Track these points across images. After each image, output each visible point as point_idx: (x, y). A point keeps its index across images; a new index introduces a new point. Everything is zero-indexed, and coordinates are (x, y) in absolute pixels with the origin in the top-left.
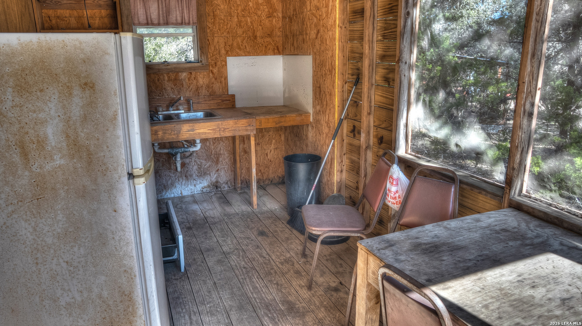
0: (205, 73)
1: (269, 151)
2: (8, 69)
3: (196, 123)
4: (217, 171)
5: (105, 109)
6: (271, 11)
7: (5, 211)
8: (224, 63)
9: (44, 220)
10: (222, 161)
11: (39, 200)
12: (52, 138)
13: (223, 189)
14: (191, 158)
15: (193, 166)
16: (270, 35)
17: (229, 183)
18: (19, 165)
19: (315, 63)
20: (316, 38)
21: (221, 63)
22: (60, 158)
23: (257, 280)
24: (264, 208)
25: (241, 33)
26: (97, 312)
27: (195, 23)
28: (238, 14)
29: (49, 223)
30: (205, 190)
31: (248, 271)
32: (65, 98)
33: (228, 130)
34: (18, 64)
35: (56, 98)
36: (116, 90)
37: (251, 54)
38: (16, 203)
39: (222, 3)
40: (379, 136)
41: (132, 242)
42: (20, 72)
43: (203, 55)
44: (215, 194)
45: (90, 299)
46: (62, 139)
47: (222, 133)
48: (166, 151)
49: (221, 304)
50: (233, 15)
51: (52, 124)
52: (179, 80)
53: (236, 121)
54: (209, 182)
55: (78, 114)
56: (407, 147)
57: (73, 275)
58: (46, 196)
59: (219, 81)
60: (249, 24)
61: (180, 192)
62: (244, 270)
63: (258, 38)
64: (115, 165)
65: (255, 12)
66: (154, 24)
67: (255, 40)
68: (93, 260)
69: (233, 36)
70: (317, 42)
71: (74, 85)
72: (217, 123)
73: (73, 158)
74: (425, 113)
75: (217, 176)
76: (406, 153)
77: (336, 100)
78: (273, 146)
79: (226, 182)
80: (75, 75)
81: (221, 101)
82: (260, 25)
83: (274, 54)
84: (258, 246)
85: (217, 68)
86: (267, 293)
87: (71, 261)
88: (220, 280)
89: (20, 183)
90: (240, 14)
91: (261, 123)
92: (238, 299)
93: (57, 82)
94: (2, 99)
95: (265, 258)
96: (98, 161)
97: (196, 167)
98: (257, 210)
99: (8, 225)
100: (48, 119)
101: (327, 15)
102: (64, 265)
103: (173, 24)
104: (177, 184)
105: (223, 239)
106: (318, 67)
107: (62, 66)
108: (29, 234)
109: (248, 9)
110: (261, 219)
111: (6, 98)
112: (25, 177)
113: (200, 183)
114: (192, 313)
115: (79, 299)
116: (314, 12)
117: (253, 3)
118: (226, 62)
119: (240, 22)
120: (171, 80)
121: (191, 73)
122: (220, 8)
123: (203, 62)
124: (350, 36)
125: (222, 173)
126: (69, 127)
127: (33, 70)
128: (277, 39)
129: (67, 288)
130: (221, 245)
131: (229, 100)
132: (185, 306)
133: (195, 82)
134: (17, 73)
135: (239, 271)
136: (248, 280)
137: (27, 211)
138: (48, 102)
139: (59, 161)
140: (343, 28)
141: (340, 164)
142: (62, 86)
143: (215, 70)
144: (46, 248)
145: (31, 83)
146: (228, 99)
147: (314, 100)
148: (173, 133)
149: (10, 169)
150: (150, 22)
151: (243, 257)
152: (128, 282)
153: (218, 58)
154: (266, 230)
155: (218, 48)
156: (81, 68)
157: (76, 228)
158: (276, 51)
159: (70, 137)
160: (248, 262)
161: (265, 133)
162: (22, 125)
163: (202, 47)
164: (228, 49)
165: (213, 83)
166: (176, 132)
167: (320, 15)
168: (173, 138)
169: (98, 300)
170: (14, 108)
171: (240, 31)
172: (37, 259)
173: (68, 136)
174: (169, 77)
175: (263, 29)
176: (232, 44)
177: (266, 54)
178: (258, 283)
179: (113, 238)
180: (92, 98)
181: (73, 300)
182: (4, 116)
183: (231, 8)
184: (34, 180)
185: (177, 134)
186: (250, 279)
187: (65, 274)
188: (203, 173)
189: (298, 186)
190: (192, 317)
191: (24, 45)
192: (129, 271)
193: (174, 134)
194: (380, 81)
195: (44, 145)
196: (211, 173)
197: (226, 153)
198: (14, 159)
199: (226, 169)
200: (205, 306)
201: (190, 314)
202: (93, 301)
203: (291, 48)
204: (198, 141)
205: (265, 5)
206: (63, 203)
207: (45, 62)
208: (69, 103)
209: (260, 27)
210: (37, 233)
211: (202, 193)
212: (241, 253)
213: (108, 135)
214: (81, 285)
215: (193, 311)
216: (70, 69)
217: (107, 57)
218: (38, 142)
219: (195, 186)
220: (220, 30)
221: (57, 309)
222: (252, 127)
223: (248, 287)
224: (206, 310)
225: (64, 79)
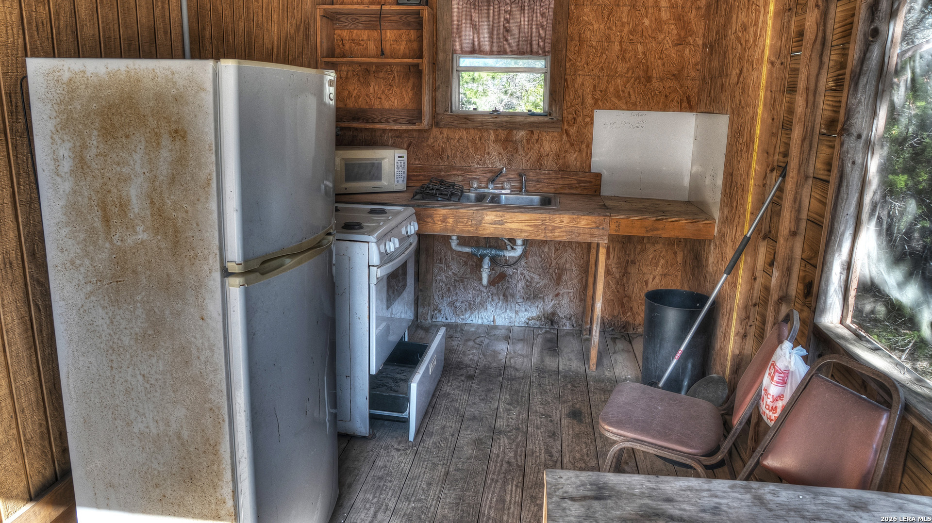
0: (556, 134)
1: (651, 279)
2: (94, 105)
3: (507, 212)
4: (557, 295)
5: (197, 169)
6: (683, 34)
7: (84, 290)
8: (588, 120)
9: (121, 311)
10: (566, 281)
11: (119, 283)
12: (135, 201)
13: (561, 328)
14: (516, 267)
15: (518, 281)
16: (676, 77)
17: (573, 319)
18: (100, 233)
19: (732, 129)
20: (738, 83)
21: (584, 120)
22: (143, 231)
23: (514, 488)
24: (607, 373)
25: (624, 71)
26: (174, 457)
27: (548, 52)
28: (622, 38)
29: (127, 317)
30: (532, 323)
31: (510, 471)
32: (152, 149)
33: (559, 230)
34: (105, 99)
35: (142, 148)
36: (211, 144)
37: (639, 108)
38: (95, 282)
39: (595, 19)
40: (807, 281)
41: (222, 369)
42: (106, 110)
43: (554, 104)
44: (546, 332)
45: (167, 435)
46: (146, 206)
47: (548, 234)
48: (467, 250)
49: (432, 508)
50: (612, 39)
51: (136, 183)
52: (512, 141)
53: (575, 216)
54: (540, 311)
55: (165, 172)
56: (845, 311)
57: (149, 396)
58: (126, 279)
59: (578, 149)
60: (641, 56)
61: (492, 319)
62: (505, 466)
63: (654, 80)
64: (206, 251)
65: (653, 35)
66: (483, 52)
67: (648, 84)
68: (172, 382)
69: (608, 76)
70: (739, 90)
71: (162, 131)
72: (544, 216)
73: (157, 234)
74: (879, 245)
75: (554, 305)
76: (841, 323)
77: (750, 200)
78: (659, 270)
79: (569, 316)
80: (165, 118)
81: (575, 182)
82: (660, 58)
83: (681, 110)
84: (554, 434)
85: (575, 128)
86: (513, 517)
87: (148, 375)
88: (458, 470)
89: (100, 257)
90: (625, 39)
91: (619, 226)
92: (462, 511)
93: (144, 126)
94: (87, 144)
95: (551, 456)
96: (186, 242)
97: (521, 284)
98: (594, 374)
99: (85, 308)
100: (132, 176)
101: (755, 41)
102: (140, 378)
103: (511, 52)
104: (489, 305)
105: (508, 407)
106: (735, 137)
107: (151, 104)
108: (105, 326)
109: (640, 29)
110: (591, 389)
111: (91, 144)
112: (106, 250)
113: (526, 310)
114: (383, 507)
115: (154, 431)
116: (740, 34)
117: (651, 21)
118: (592, 118)
119: (623, 52)
120: (501, 140)
121: (532, 132)
122: (591, 28)
123: (554, 115)
124: (790, 80)
125: (564, 301)
126: (155, 190)
127: (120, 109)
128: (689, 83)
129: (141, 411)
130: (499, 415)
131: (590, 182)
132: (381, 494)
133: (537, 146)
134: (104, 111)
135: (495, 467)
136: (499, 485)
137: (106, 295)
138: (133, 152)
139: (142, 235)
140: (778, 65)
141: (744, 323)
142: (150, 132)
143: (572, 131)
144: (122, 349)
145: (117, 125)
146: (588, 179)
147: (723, 196)
148: (470, 223)
149: (91, 236)
150: (476, 48)
151: (518, 445)
152: (214, 427)
153: (580, 110)
154: (585, 410)
155: (581, 94)
156: (172, 108)
157: (156, 331)
158: (684, 104)
159: (154, 204)
160: (520, 456)
161: (648, 246)
162: (105, 180)
163: (555, 92)
164: (598, 95)
165: (566, 152)
166: (474, 222)
167: (746, 41)
168: (469, 231)
169: (176, 441)
170: (99, 157)
171: (622, 68)
172: (112, 361)
173: (152, 202)
174: (498, 135)
175: (664, 65)
176: (607, 87)
177: (665, 108)
178: (511, 495)
179: (199, 358)
180: (182, 151)
181: (147, 430)
182: (88, 167)
183: (610, 28)
184: (115, 256)
185: (476, 225)
186: (505, 483)
187: (140, 391)
188: (532, 295)
189: (660, 347)
190: (379, 514)
191: (112, 75)
192: (216, 410)
193: (471, 225)
194: (821, 172)
195: (126, 210)
196: (546, 297)
197: (574, 269)
198: (95, 224)
199: (571, 295)
200: (409, 504)
201: (380, 508)
202: (170, 440)
203: (707, 99)
204: (519, 242)
205: (672, 24)
206: (143, 294)
207: (134, 98)
208: (156, 157)
209: (659, 61)
210: (114, 328)
211: (527, 326)
212: (520, 437)
213: (199, 207)
214: (158, 412)
215: (387, 506)
216: (160, 109)
217: (203, 94)
218: (121, 205)
219: (517, 312)
220: (587, 65)
221: (129, 436)
222: (601, 231)
223: (492, 495)
224: (407, 510)
225: (152, 123)
